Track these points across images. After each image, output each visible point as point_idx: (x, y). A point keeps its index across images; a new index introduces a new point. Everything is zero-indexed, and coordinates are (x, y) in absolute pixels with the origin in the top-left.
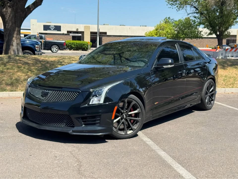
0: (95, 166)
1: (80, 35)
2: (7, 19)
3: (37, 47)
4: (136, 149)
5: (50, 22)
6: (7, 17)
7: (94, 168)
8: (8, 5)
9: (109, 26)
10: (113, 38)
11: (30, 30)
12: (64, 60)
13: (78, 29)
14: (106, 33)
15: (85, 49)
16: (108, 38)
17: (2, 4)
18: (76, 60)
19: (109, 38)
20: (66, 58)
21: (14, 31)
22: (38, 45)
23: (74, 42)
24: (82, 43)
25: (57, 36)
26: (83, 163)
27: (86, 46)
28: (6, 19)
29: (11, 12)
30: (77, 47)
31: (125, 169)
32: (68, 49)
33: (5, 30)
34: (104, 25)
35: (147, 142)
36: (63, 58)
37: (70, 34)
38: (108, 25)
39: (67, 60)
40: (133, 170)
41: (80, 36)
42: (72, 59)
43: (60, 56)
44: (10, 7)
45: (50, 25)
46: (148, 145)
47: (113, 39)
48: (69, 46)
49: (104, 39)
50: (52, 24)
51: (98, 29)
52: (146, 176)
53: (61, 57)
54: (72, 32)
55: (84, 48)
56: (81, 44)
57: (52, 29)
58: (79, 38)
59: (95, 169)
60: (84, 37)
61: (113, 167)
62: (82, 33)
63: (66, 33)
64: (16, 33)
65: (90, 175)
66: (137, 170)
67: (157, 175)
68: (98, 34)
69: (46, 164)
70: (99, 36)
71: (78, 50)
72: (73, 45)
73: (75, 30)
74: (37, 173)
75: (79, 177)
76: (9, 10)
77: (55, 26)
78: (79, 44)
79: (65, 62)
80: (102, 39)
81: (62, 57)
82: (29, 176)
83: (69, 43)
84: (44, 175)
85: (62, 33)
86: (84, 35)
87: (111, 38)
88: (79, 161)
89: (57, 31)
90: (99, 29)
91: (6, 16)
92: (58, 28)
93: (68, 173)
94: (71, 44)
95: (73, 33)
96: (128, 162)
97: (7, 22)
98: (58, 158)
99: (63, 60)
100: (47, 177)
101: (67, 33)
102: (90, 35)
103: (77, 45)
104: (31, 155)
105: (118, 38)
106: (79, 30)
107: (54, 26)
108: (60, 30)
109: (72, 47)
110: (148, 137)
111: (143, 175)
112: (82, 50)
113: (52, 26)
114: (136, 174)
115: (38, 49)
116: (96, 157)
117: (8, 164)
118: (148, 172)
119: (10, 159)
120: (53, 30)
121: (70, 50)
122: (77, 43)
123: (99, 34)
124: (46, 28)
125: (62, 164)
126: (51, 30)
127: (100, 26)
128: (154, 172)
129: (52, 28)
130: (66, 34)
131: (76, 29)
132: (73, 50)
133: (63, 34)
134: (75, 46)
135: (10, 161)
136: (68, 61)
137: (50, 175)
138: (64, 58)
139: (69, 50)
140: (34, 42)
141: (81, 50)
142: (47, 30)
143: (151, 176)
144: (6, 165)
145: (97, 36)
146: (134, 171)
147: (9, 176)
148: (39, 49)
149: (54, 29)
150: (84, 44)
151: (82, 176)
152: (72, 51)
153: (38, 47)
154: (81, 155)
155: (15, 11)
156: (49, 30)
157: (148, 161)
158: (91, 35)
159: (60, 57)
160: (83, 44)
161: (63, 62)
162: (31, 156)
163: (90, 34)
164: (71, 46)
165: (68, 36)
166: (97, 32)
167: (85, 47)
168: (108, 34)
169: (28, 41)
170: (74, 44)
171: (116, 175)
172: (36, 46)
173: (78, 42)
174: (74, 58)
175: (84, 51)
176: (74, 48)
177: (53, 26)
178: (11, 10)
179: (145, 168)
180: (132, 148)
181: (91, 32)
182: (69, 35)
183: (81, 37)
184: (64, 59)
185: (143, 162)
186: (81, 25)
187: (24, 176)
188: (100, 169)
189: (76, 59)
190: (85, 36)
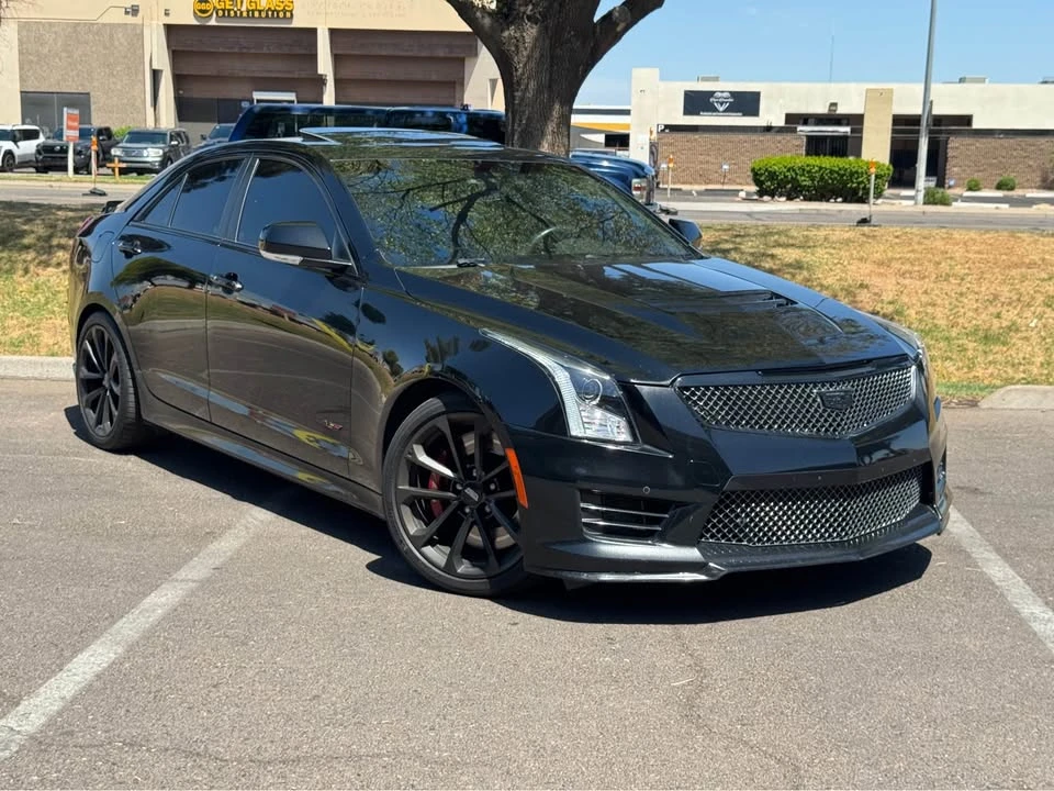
0: (761, 698)
1: (845, 129)
2: (520, 71)
3: (637, 189)
4: (971, 646)
5: (716, 79)
6: (520, 63)
7: (756, 703)
8: (528, 13)
9: (986, 85)
10: (1002, 141)
11: (627, 112)
12: (740, 244)
13: (835, 105)
14: (967, 120)
15: (857, 194)
16: (978, 145)
17: (505, 10)
18: (791, 241)
19: (984, 140)
20: (749, 235)
21: (546, 118)
22: (644, 177)
23: (808, 166)
24: (847, 166)
25: (742, 137)
26: (716, 680)
27: (862, 182)
28: (517, 70)
29: (536, 39)
30: (821, 188)
31: (894, 724)
32: (781, 196)
33: (510, 114)
34: (962, 80)
35: (1033, 624)
36: (737, 236)
37: (800, 128)
38: (982, 81)
39: (750, 244)
40: (931, 734)
41: (844, 138)
42: (776, 237)
43: (725, 226)
44: (532, 23)
45: (715, 92)
46: (1035, 634)
47: (1002, 145)
48: (788, 182)
49: (957, 148)
50: (724, 86)
51: (928, 103)
52: (981, 765)
53: (729, 230)
54: (810, 121)
55: (855, 191)
56: (842, 172)
57: (721, 109)
58: (840, 147)
59: (759, 708)
60: (861, 138)
61: (842, 712)
62: (856, 121)
63: (781, 122)
64: (550, 128)
65: (730, 731)
66: (947, 736)
67: (1037, 767)
68: (924, 122)
69: (565, 663)
70: (931, 132)
71: (828, 201)
72: (804, 175)
73: (822, 109)
74: (521, 695)
75: (683, 731)
76: (531, 32)
77: (733, 94)
78: (832, 172)
79: (742, 253)
80: (947, 148)
81: (731, 228)
82: (487, 702)
83: (789, 170)
84: (546, 706)
85: (765, 124)
86: (861, 131)
87: (989, 140)
88: (698, 668)
89: (744, 115)
90: (931, 102)
91: (516, 59)
92: (746, 103)
93: (644, 709)
94: (797, 174)
95: (817, 124)
96: (918, 697)
97: (519, 83)
98: (618, 645)
99: (734, 242)
100: (556, 712)
101: (786, 123)
102: (890, 132)
103: (822, 178)
104: (516, 624)
105: (1030, 140)
106: (841, 110)
107: (730, 92)
108: (755, 112)
109: (800, 186)
110: (1047, 603)
111: (968, 762)
112: (845, 201)
113: (720, 94)
114: (938, 753)
115: (642, 197)
116: (777, 662)
117: (421, 649)
118: (1000, 751)
119: (436, 630)
120: (725, 111)
121: (790, 198)
122: (821, 168)
123: (927, 125)
124: (697, 102)
125: (627, 671)
126: (716, 110)
127: (935, 87)
128: (1027, 754)
129: (722, 104)
130: (780, 130)
131: (828, 105)
132: (805, 200)
133: (768, 129)
134: (813, 180)
135: (433, 636)
136: (758, 247)
137: (569, 707)
138: (742, 234)
139: (784, 199)
140: (626, 166)
141: (840, 200)
142: (698, 114)
143: (1008, 768)
144: (415, 648)
145: (918, 132)
146: (934, 737)
147: (416, 691)
148: (645, 193)
149: (731, 109)
150: (857, 172)
151: (698, 728)
152: (798, 205)
153: (644, 188)
154: (715, 644)
155: (553, 37)
156: (707, 111)
157: (1014, 707)
158: (894, 131)
159: (725, 230)
160: (852, 174)
161: (736, 249)
162: (515, 627)
163: (890, 127)
164: (794, 180)
165: (788, 137)
166: (920, 116)
167: (859, 183)
168: (976, 125)
169: (605, 164)
170: (809, 172)
171: (843, 744)
172: (635, 182)
173: (828, 162)
174: (787, 236)
175: (851, 202)
176: (808, 188)
177: (725, 95)
178: (540, 32)
179: (988, 731)
180: (954, 643)
181: (894, 116)
182: (794, 130)
183: (849, 140)
184: (738, 240)
185: (987, 705)
186: (853, 86)
187: (469, 700)
188: (782, 713)
189: (792, 237)
190: (866, 135)
